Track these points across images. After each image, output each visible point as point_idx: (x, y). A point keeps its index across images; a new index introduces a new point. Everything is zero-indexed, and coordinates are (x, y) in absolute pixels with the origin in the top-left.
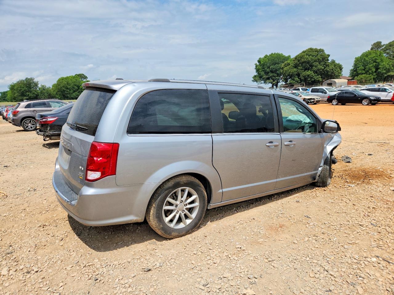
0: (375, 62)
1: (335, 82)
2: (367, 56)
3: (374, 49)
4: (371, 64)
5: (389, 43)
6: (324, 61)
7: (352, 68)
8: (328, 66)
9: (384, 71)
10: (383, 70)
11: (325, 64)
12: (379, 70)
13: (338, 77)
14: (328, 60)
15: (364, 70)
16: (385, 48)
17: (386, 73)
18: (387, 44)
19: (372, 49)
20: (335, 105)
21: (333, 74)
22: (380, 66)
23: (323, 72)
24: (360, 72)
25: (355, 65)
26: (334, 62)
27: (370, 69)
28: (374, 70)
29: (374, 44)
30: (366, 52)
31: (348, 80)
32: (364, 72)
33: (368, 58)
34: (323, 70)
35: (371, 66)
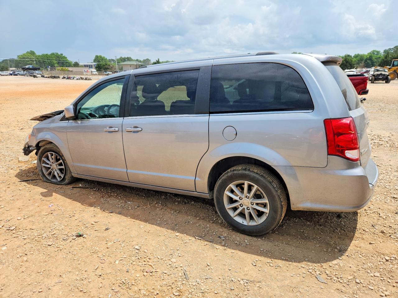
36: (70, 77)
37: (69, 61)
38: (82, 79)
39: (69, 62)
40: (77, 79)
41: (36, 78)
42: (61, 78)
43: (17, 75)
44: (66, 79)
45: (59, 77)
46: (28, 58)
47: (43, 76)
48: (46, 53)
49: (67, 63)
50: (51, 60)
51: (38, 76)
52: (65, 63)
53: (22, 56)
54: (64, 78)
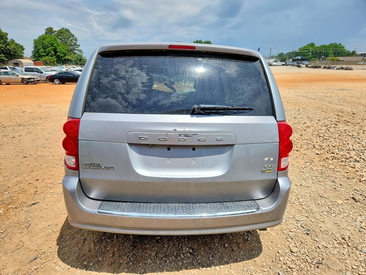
0: (52, 46)
1: (22, 63)
2: (44, 39)
3: (48, 34)
4: (50, 47)
5: (59, 30)
6: (3, 40)
7: (33, 50)
8: (9, 44)
9: (62, 55)
10: (60, 53)
11: (5, 42)
12: (58, 54)
13: (22, 57)
14: (7, 39)
15: (45, 52)
16: (57, 34)
17: (63, 57)
18: (58, 31)
19: (46, 33)
20: (58, 84)
21: (16, 54)
22: (58, 50)
23: (5, 51)
24: (42, 54)
25: (36, 47)
26: (14, 42)
27: (50, 52)
28: (53, 53)
29: (47, 28)
30: (42, 35)
31: (34, 61)
32: (45, 54)
33: (46, 42)
34: (4, 48)
35: (50, 49)
36: (330, 67)
37: (346, 50)
38: (342, 68)
39: (346, 52)
40: (337, 69)
41: (300, 68)
42: (322, 68)
43: (287, 65)
44: (327, 69)
45: (320, 67)
46: (307, 50)
47: (307, 66)
48: (325, 44)
49: (343, 53)
50: (328, 50)
51: (303, 66)
52: (340, 53)
53: (302, 48)
54: (325, 67)
